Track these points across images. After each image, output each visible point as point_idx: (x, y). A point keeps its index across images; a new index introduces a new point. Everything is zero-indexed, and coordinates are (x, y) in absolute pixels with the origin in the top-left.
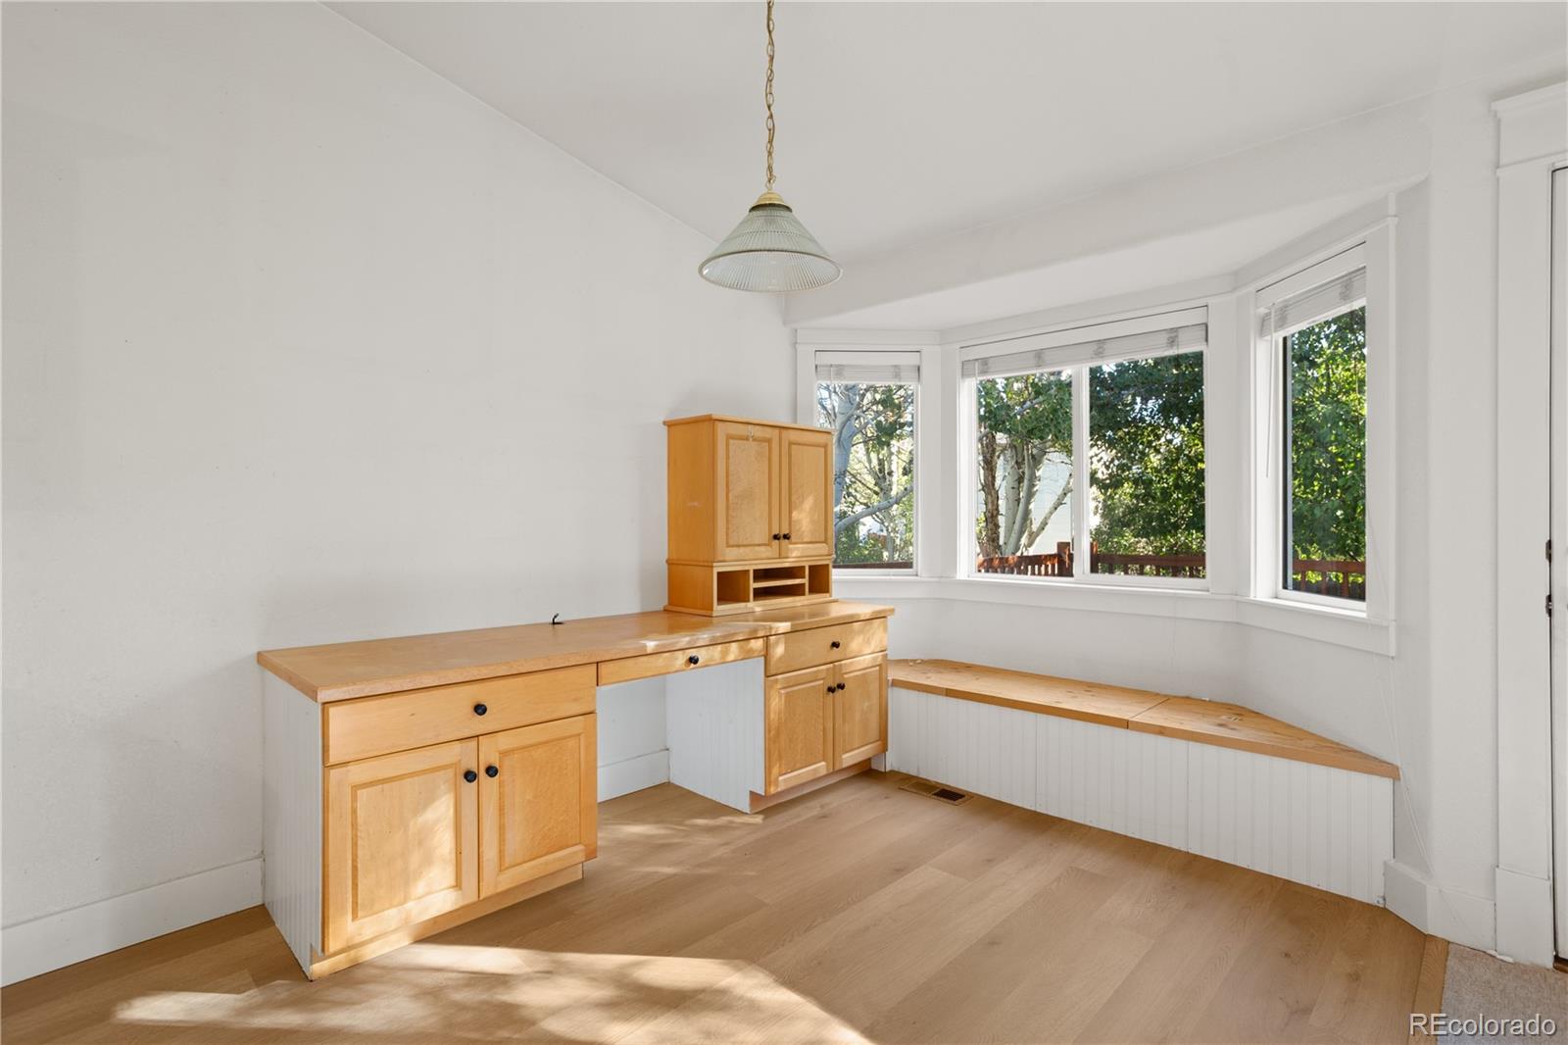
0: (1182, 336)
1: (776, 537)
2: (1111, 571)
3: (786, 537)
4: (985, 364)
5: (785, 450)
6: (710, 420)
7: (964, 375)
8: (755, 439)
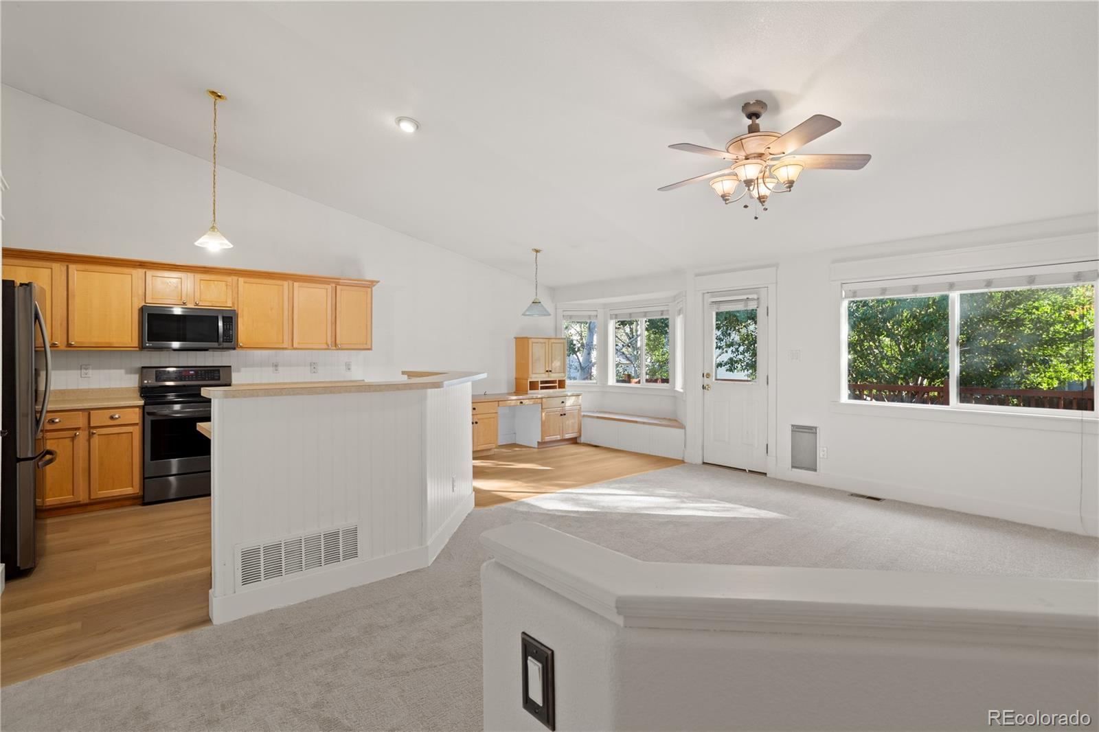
1: (548, 371)
2: (649, 382)
3: (551, 371)
6: (527, 337)
8: (541, 343)
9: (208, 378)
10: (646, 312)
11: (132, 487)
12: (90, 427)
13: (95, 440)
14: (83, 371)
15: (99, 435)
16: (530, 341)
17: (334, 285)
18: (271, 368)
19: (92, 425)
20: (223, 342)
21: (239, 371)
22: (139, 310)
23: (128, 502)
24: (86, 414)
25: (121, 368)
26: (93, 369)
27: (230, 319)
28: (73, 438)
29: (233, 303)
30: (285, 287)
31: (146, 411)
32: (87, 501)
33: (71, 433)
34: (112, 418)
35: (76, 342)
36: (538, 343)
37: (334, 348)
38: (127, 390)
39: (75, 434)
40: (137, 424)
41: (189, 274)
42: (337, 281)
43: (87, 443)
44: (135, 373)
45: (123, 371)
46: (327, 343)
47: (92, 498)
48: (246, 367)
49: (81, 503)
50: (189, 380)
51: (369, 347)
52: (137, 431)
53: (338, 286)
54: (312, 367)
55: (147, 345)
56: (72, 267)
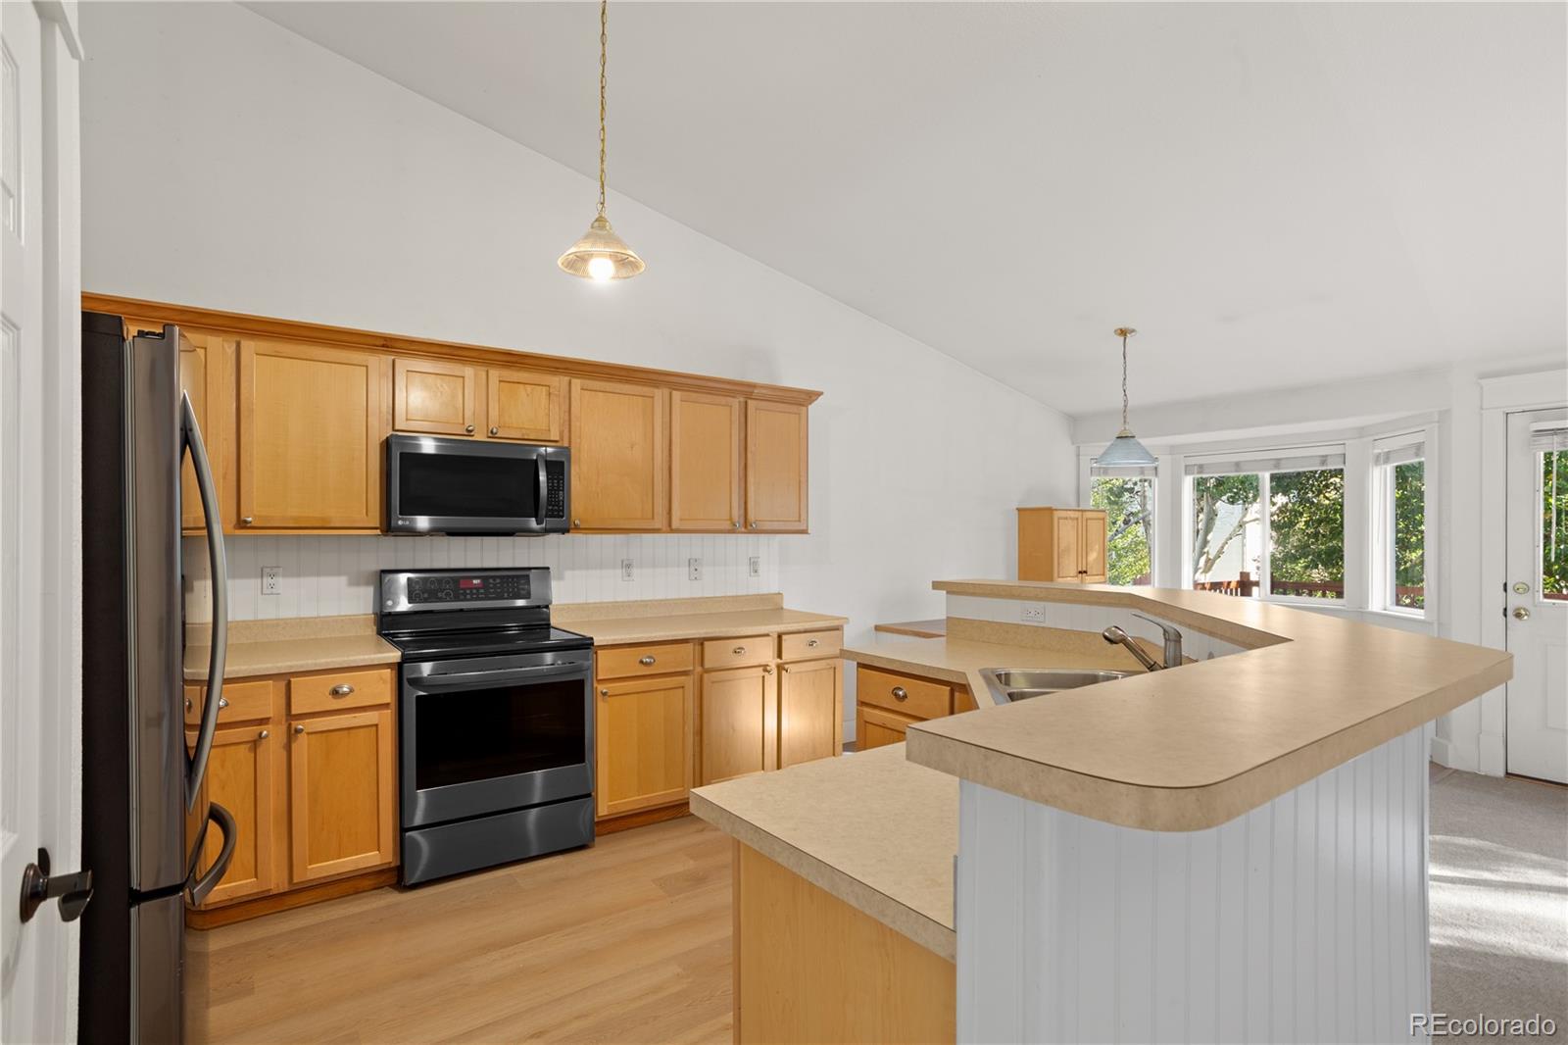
0: (1329, 460)
1: (1080, 572)
2: (1284, 593)
3: (1085, 572)
4: (1201, 468)
5: (1084, 523)
6: (1050, 510)
7: (1186, 473)
8: (1071, 518)
9: (509, 593)
10: (1278, 460)
11: (378, 850)
12: (290, 716)
13: (301, 745)
14: (267, 580)
15: (308, 734)
16: (1057, 515)
17: (742, 399)
18: (619, 572)
19: (293, 712)
20: (546, 517)
21: (560, 578)
22: (381, 444)
23: (367, 883)
24: (282, 684)
25: (339, 574)
26: (284, 576)
27: (558, 469)
28: (256, 743)
29: (561, 434)
30: (656, 398)
31: (406, 675)
32: (285, 887)
33: (247, 733)
34: (335, 693)
35: (255, 516)
36: (1066, 518)
37: (743, 529)
38: (352, 620)
39: (261, 734)
40: (386, 706)
41: (479, 368)
42: (750, 390)
43: (285, 753)
44: (367, 584)
45: (344, 579)
46: (731, 519)
47: (295, 881)
48: (573, 569)
49: (275, 892)
50: (472, 599)
51: (804, 527)
52: (386, 720)
53: (749, 402)
54: (692, 568)
55: (400, 523)
56: (249, 346)
